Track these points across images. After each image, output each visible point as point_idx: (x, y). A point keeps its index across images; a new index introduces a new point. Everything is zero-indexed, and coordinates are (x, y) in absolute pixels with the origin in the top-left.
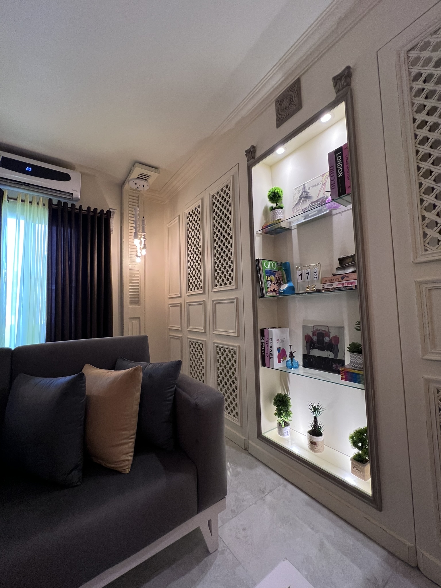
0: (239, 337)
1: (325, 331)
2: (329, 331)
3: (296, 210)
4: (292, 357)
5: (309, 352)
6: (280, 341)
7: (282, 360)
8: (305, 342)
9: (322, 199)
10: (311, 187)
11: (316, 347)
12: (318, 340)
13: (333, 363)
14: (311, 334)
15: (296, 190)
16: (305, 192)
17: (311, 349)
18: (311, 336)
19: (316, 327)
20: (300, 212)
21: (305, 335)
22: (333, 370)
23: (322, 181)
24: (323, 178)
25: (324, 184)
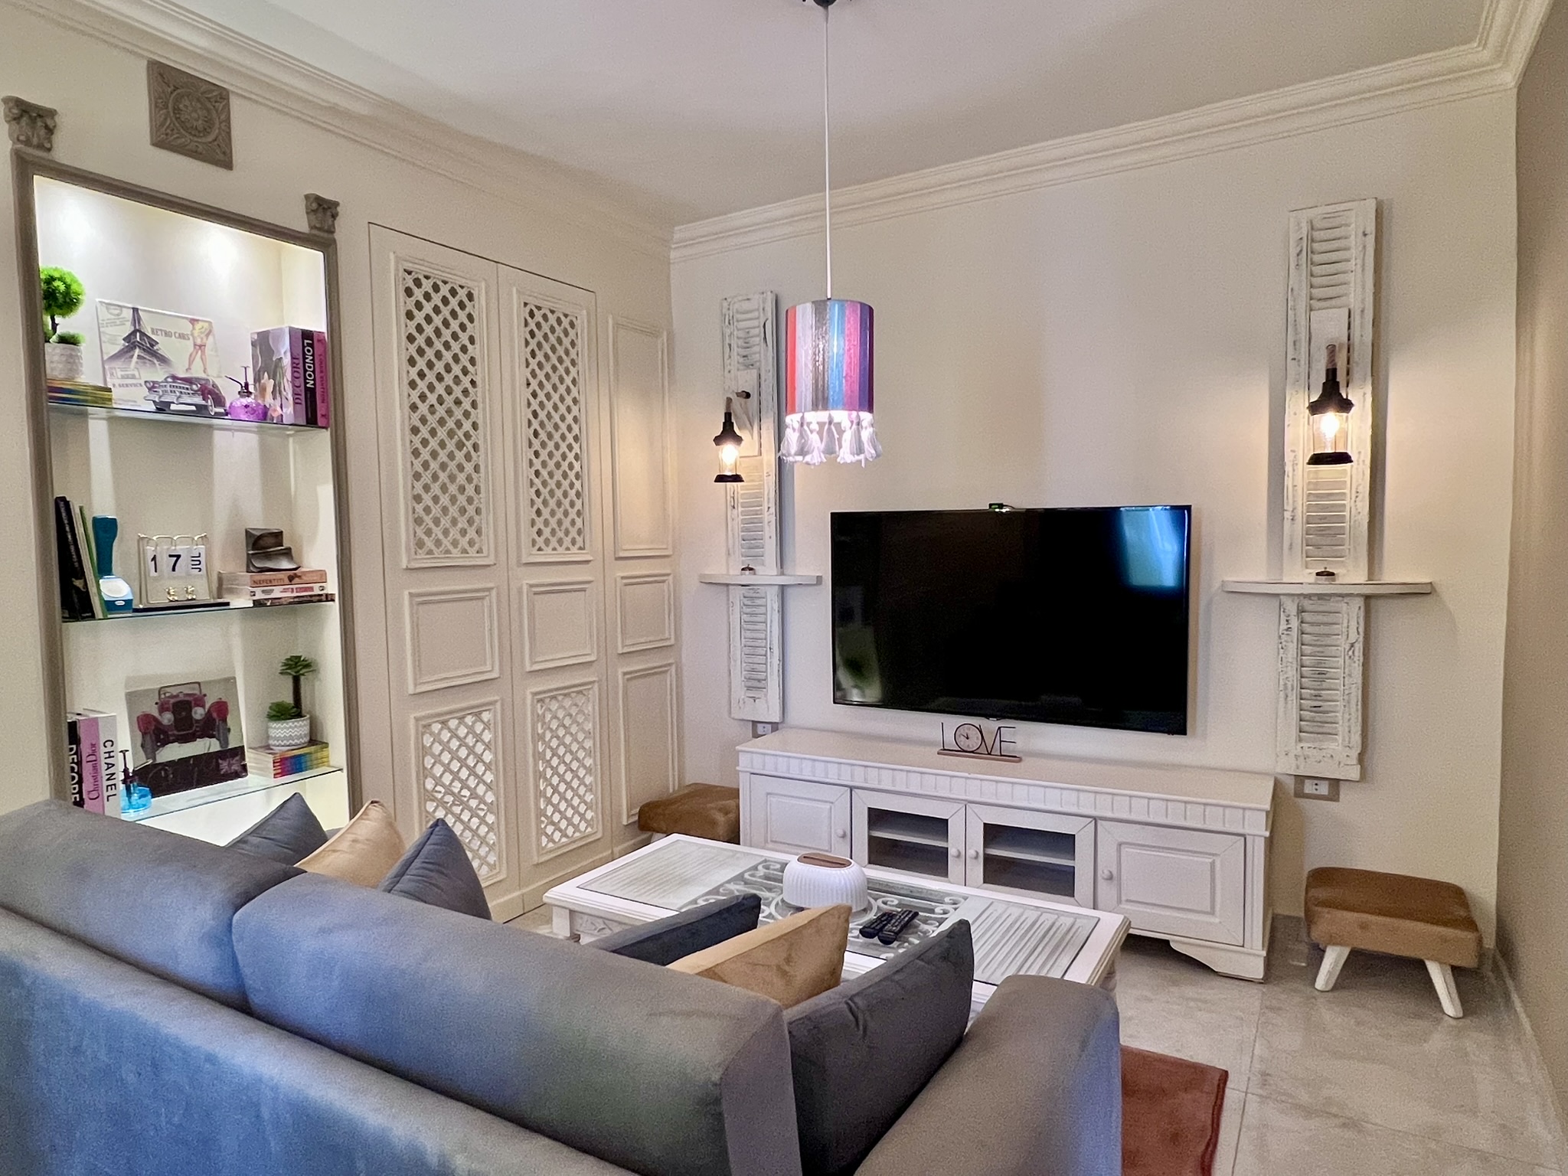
1: (192, 695)
2: (203, 692)
3: (120, 373)
5: (151, 758)
8: (139, 734)
9: (203, 382)
10: (161, 330)
11: (171, 738)
12: (175, 719)
13: (220, 761)
14: (155, 712)
15: (107, 309)
16: (143, 334)
17: (159, 747)
18: (155, 713)
19: (168, 690)
20: (135, 385)
21: (138, 717)
22: (223, 775)
23: (192, 335)
24: (194, 329)
25: (200, 346)
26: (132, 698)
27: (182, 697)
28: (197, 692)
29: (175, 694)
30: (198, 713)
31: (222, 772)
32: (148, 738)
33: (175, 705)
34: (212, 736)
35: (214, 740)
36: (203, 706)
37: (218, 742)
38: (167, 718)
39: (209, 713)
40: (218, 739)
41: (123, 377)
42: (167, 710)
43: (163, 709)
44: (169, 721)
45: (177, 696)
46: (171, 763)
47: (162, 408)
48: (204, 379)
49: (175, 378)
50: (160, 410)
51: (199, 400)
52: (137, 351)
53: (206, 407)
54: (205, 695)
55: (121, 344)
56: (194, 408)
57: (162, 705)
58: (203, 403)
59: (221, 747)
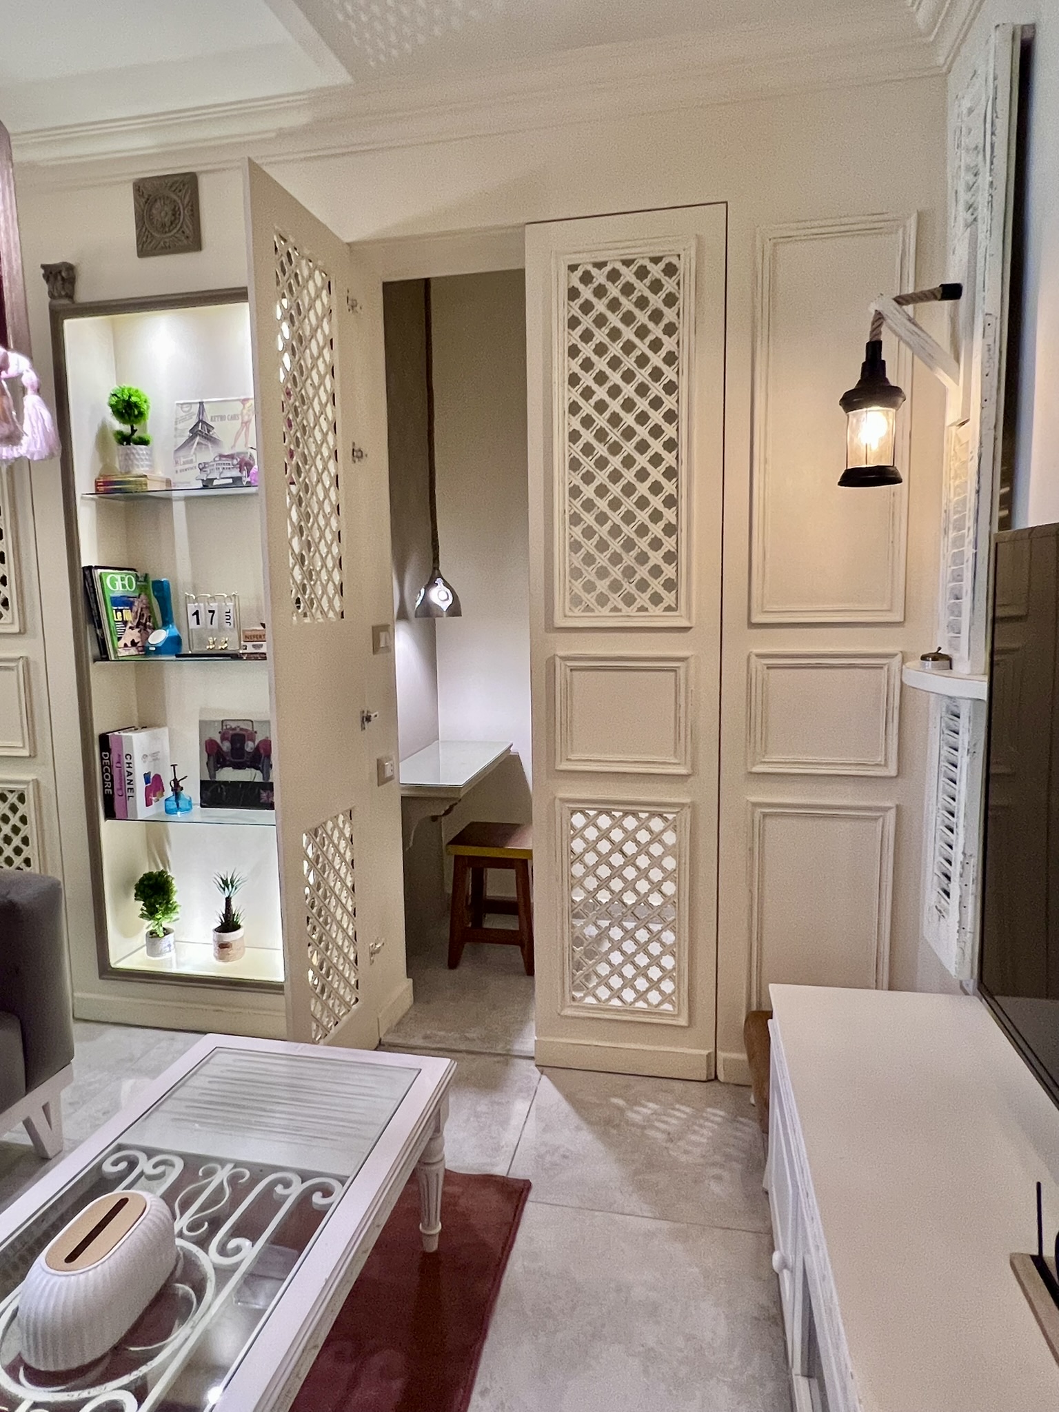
0: (35, 757)
1: (246, 730)
2: (255, 730)
3: (182, 460)
4: (177, 788)
5: (213, 775)
6: (150, 758)
7: (154, 798)
8: (206, 755)
9: (242, 456)
10: (218, 416)
11: (228, 763)
12: (232, 749)
13: (262, 791)
14: (218, 738)
15: (182, 408)
16: (204, 423)
17: (219, 768)
18: (219, 741)
19: (228, 723)
20: (192, 468)
21: (206, 742)
22: (263, 804)
23: (242, 414)
24: (244, 408)
25: (246, 423)
26: (203, 725)
27: (238, 730)
28: (250, 729)
29: (233, 727)
30: (250, 746)
31: (262, 801)
32: (212, 758)
33: (233, 736)
34: (257, 768)
35: (259, 771)
36: (253, 741)
37: (261, 775)
38: (226, 746)
39: (257, 749)
40: (262, 772)
41: (184, 463)
42: (227, 739)
43: (223, 738)
44: (227, 748)
45: (235, 729)
46: (225, 783)
47: (207, 484)
48: (242, 453)
49: (221, 456)
50: (205, 487)
51: (236, 473)
52: (198, 439)
53: (240, 479)
54: (256, 732)
55: (188, 434)
56: (231, 481)
57: (224, 734)
58: (239, 475)
59: (264, 779)
